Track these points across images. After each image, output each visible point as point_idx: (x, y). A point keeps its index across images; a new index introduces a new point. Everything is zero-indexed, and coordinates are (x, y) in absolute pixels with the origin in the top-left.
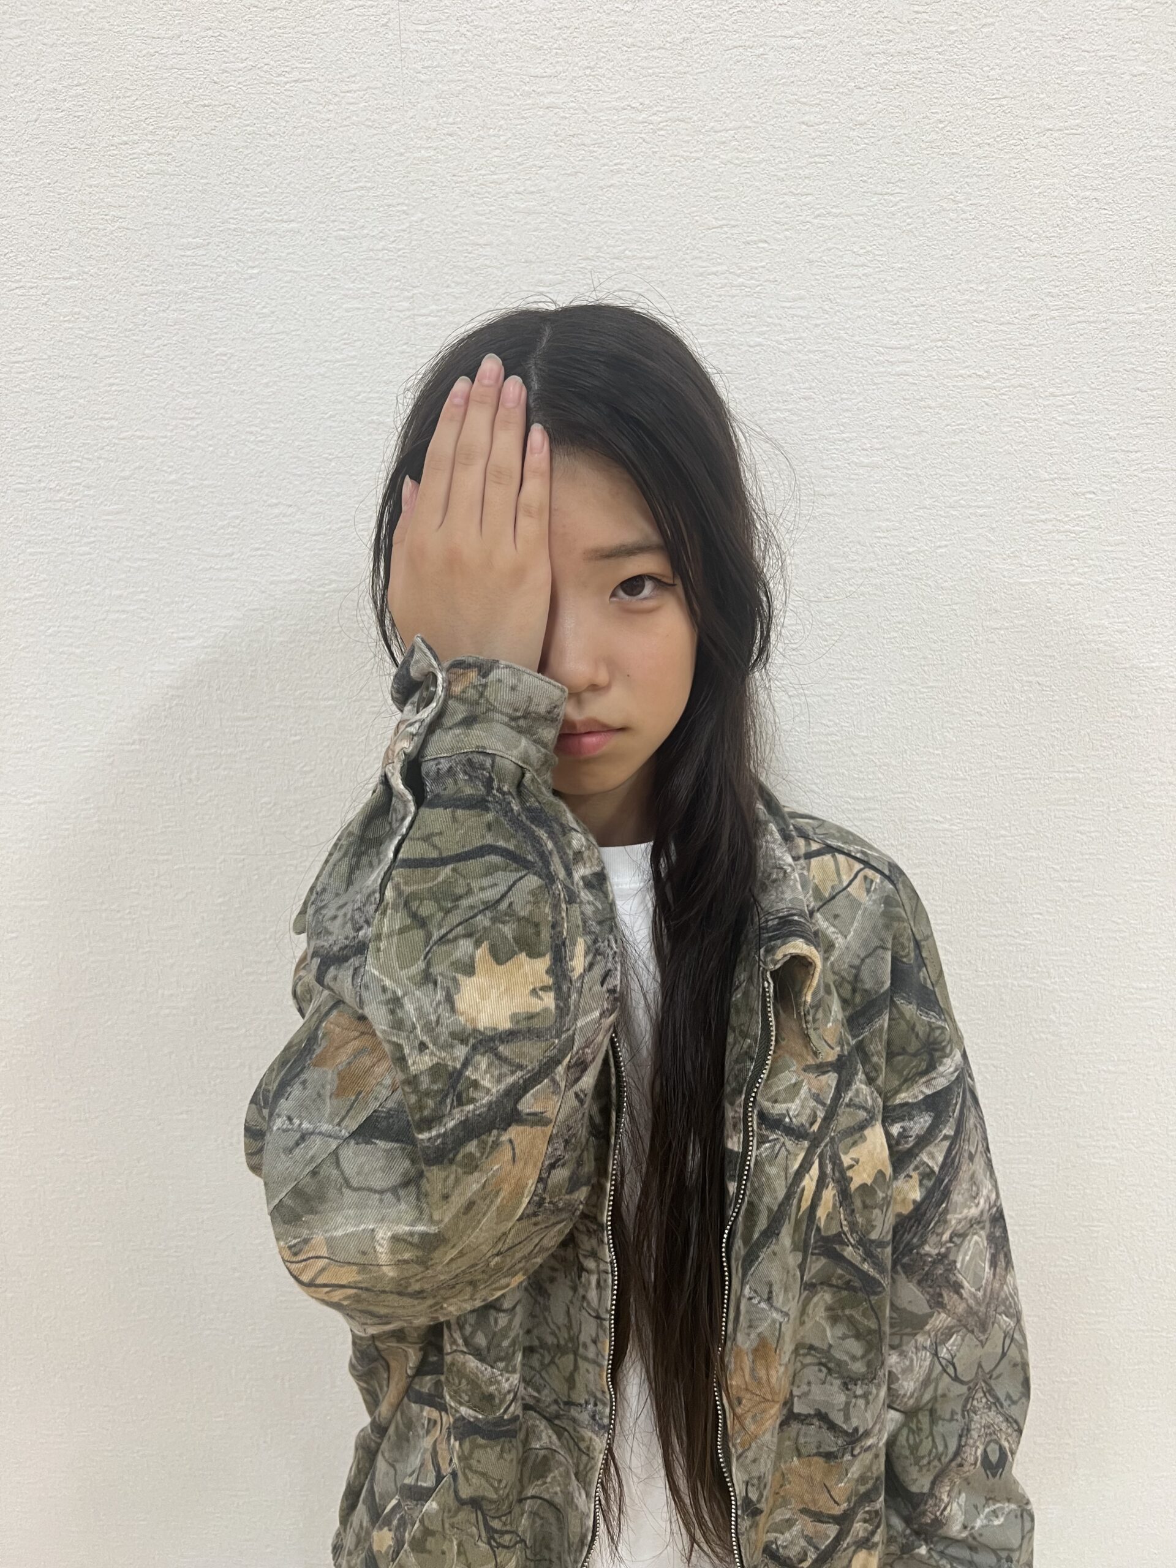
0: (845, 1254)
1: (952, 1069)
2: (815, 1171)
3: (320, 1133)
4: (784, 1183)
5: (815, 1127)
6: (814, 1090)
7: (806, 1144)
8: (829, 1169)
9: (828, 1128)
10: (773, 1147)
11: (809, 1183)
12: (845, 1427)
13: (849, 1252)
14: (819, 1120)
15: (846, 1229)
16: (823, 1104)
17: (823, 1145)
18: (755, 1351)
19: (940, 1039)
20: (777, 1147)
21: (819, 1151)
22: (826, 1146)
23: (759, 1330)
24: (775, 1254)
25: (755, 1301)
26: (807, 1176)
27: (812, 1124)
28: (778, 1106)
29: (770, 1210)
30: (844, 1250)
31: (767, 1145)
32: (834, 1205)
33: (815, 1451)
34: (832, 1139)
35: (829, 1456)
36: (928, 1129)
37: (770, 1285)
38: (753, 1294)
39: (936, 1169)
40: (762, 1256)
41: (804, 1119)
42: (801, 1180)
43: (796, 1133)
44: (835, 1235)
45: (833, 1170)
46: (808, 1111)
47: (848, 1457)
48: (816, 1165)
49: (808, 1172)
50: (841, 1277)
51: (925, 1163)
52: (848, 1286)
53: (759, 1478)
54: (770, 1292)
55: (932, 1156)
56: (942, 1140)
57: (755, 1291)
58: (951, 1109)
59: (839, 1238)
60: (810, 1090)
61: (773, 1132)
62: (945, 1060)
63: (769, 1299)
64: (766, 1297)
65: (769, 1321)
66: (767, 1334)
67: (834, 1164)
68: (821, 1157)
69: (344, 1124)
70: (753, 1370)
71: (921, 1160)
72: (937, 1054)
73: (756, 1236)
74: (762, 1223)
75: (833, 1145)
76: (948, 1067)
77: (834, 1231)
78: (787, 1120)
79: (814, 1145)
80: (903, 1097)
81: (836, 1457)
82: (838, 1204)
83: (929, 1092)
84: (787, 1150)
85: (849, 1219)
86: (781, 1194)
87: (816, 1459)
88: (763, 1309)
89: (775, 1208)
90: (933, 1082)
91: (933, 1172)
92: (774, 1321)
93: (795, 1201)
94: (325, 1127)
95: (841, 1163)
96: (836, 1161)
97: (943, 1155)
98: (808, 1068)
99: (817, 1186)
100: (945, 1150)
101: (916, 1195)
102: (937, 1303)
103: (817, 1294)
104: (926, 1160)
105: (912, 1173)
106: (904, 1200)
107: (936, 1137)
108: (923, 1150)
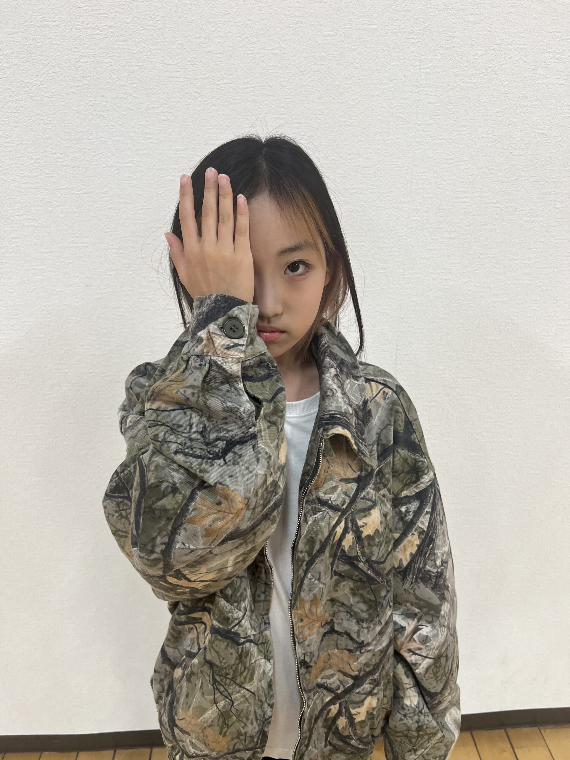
0: (359, 566)
1: (427, 480)
2: (342, 524)
4: (327, 529)
5: (344, 507)
6: (344, 490)
7: (339, 513)
8: (350, 525)
9: (351, 507)
10: (323, 514)
11: (339, 530)
12: (358, 640)
13: (361, 565)
14: (347, 504)
15: (359, 554)
16: (349, 497)
17: (347, 514)
18: (312, 601)
19: (421, 466)
20: (325, 514)
21: (345, 516)
22: (349, 515)
23: (314, 592)
24: (322, 560)
25: (313, 580)
26: (338, 527)
27: (343, 505)
28: (326, 496)
29: (320, 540)
30: (359, 564)
31: (321, 513)
32: (353, 541)
33: (344, 648)
34: (352, 512)
36: (418, 508)
37: (320, 573)
39: (425, 529)
40: (317, 561)
41: (339, 502)
42: (336, 528)
43: (334, 508)
44: (354, 556)
45: (352, 525)
46: (341, 499)
47: (358, 653)
49: (339, 525)
51: (419, 527)
52: (360, 580)
54: (320, 576)
55: (423, 523)
56: (426, 514)
57: (313, 576)
58: (428, 499)
59: (356, 558)
60: (342, 490)
61: (324, 507)
62: (424, 476)
64: (318, 578)
65: (319, 588)
66: (317, 594)
68: (346, 520)
70: (309, 608)
72: (420, 473)
73: (314, 552)
74: (317, 547)
75: (352, 515)
76: (426, 479)
77: (353, 554)
78: (330, 502)
79: (343, 514)
80: (405, 493)
81: (352, 652)
82: (355, 541)
83: (418, 490)
84: (329, 515)
85: (362, 550)
87: (345, 651)
88: (316, 583)
89: (323, 541)
90: (420, 486)
91: (424, 531)
93: (332, 538)
95: (357, 524)
96: (354, 523)
97: (428, 522)
98: (342, 480)
99: (343, 531)
100: (428, 519)
101: (418, 542)
102: (443, 598)
103: (344, 580)
104: (420, 525)
105: (415, 533)
106: (412, 545)
107: (422, 512)
108: (417, 520)
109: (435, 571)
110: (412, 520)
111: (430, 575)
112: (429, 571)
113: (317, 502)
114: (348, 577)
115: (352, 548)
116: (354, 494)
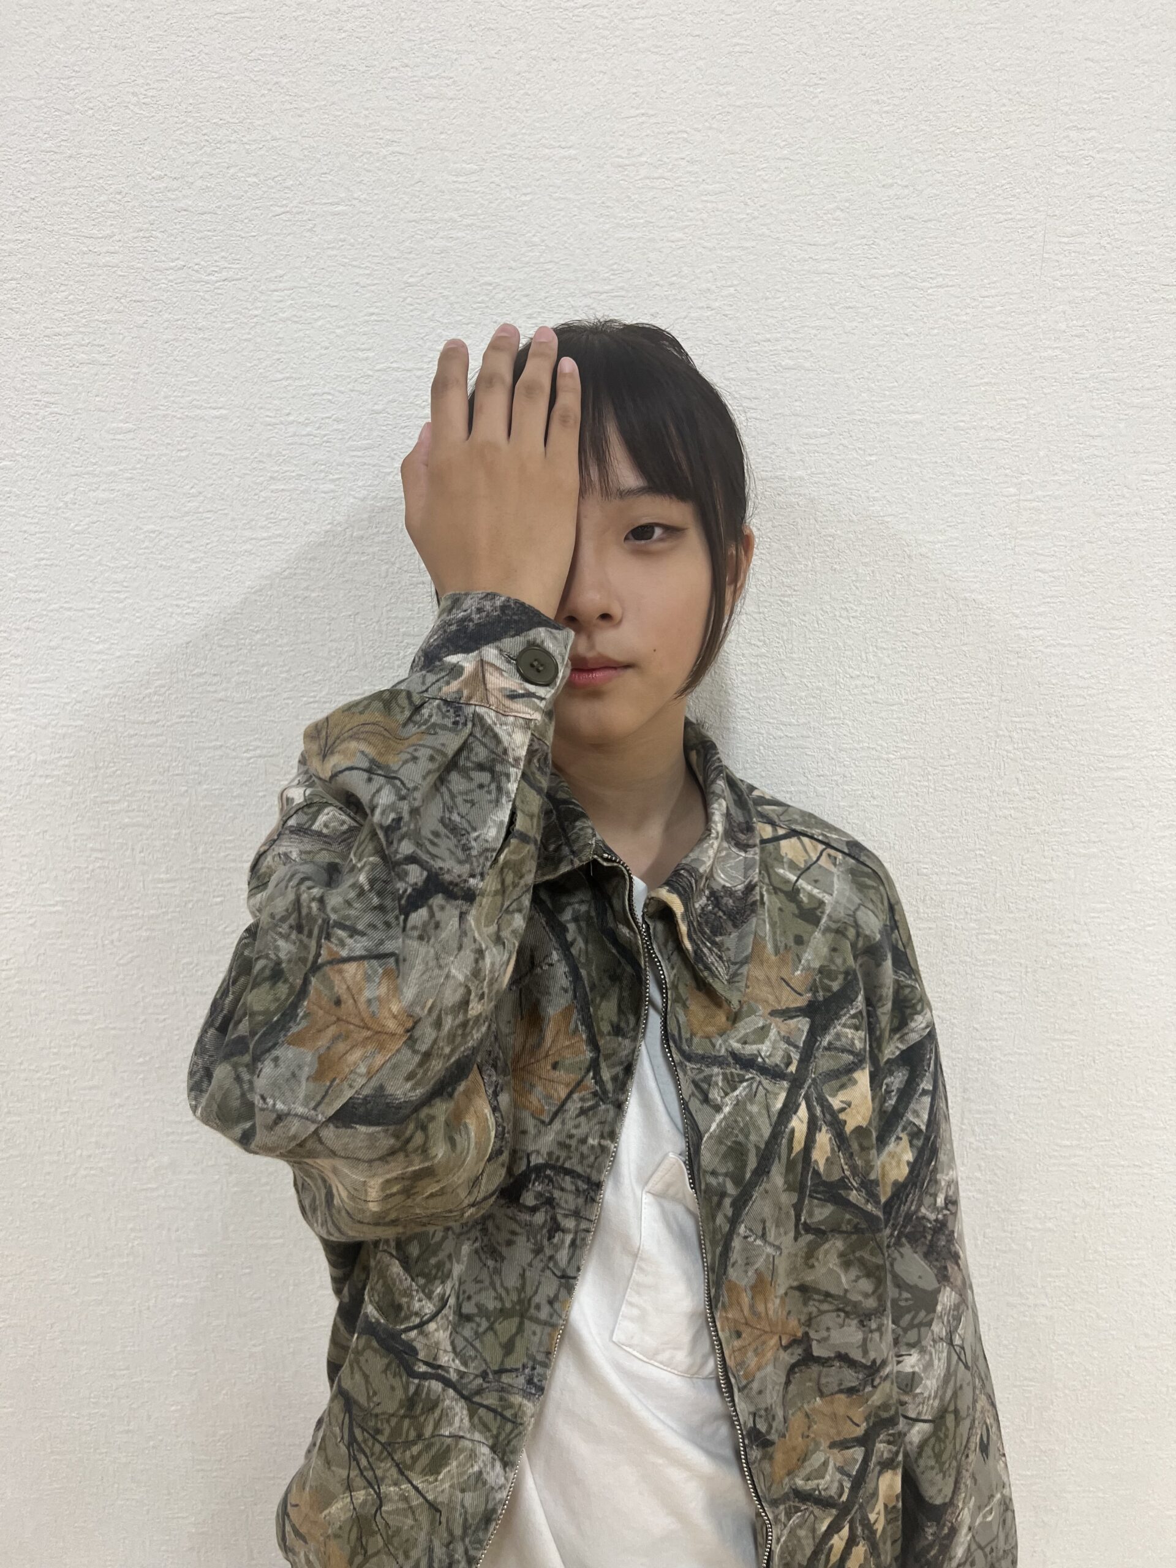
0: (850, 1197)
1: (923, 1025)
3: (296, 1115)
4: (767, 1121)
5: (792, 1069)
6: (785, 1033)
7: (786, 1084)
8: (817, 1109)
9: (807, 1070)
10: (751, 1086)
12: (864, 1361)
13: (851, 1194)
14: (795, 1063)
15: (847, 1173)
16: (797, 1048)
17: (806, 1086)
18: (753, 1288)
19: (910, 996)
20: (755, 1086)
23: (757, 1266)
24: (767, 1193)
25: (751, 1239)
26: (795, 1117)
27: (788, 1066)
28: (748, 1047)
29: (757, 1147)
30: (848, 1194)
31: (745, 1084)
32: (831, 1149)
33: (837, 1389)
34: (814, 1080)
35: (851, 1391)
36: (907, 1081)
37: (763, 1222)
38: (748, 1233)
39: (923, 1128)
40: (755, 1195)
41: (778, 1060)
42: (789, 1120)
43: (775, 1073)
44: (837, 1180)
45: (823, 1112)
46: (782, 1053)
47: (869, 1388)
48: (803, 1106)
49: (795, 1112)
50: (849, 1221)
51: (911, 1123)
52: (856, 1230)
53: (767, 1410)
54: (764, 1228)
55: (917, 1114)
56: (922, 1095)
57: (750, 1229)
58: (925, 1063)
59: (842, 1182)
60: (780, 1032)
61: (748, 1071)
62: (916, 1017)
63: (764, 1237)
64: (760, 1234)
65: (764, 1256)
66: (762, 1269)
67: (822, 1106)
68: (807, 1098)
69: (319, 1109)
70: (752, 1306)
71: (908, 1118)
72: (908, 1011)
73: (747, 1174)
74: (752, 1162)
75: (816, 1087)
76: (919, 1023)
77: (836, 1176)
78: (761, 1060)
79: (796, 1083)
81: (858, 1391)
82: (835, 1148)
83: (903, 1047)
84: (766, 1090)
85: (849, 1163)
86: (766, 1132)
87: (839, 1396)
88: (758, 1246)
89: (763, 1146)
90: (907, 1037)
91: (920, 1130)
92: (768, 1257)
93: (786, 1142)
94: (300, 1110)
95: (830, 1106)
96: (824, 1103)
99: (808, 1128)
100: (928, 1106)
101: (909, 1156)
102: (943, 1277)
103: (828, 1240)
104: (911, 1119)
105: (901, 1135)
106: (899, 1162)
107: (915, 1091)
108: (906, 1108)
109: (932, 1217)
110: (895, 1107)
111: (925, 1227)
112: (924, 1217)
113: (732, 1061)
114: (833, 1231)
115: (832, 1163)
116: (804, 1042)
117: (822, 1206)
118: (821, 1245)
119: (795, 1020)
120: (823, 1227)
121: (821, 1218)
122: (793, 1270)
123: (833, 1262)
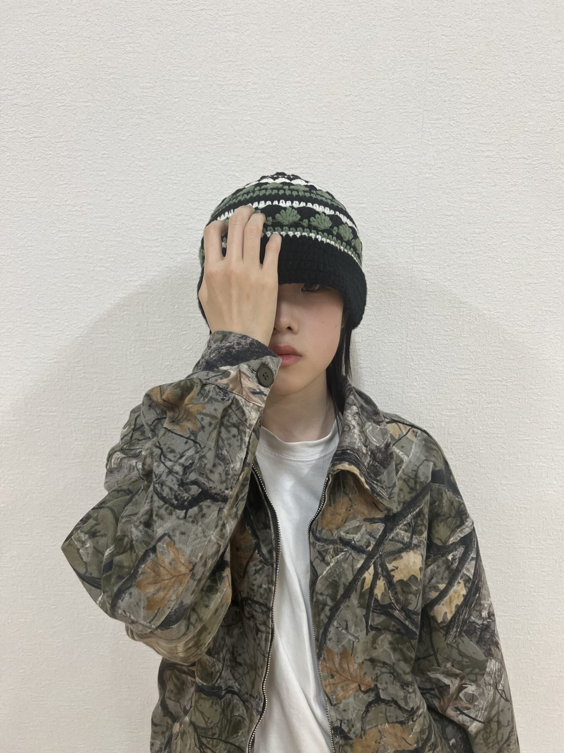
0: (395, 614)
2: (371, 570)
4: (351, 573)
5: (370, 548)
6: (368, 530)
7: (364, 556)
8: (380, 570)
9: (378, 550)
10: (346, 555)
11: (369, 575)
12: (406, 708)
13: (396, 613)
14: (372, 545)
15: (393, 601)
16: (375, 538)
17: (375, 558)
18: (341, 654)
20: (348, 555)
21: (373, 561)
22: (377, 558)
23: (343, 643)
24: (348, 606)
25: (340, 629)
26: (366, 572)
27: (368, 547)
28: (349, 535)
29: (344, 584)
30: (394, 612)
31: (343, 553)
32: (385, 589)
33: (395, 720)
34: (381, 555)
35: (402, 723)
36: (463, 553)
37: (347, 622)
38: (338, 626)
39: (471, 577)
40: (342, 607)
41: (362, 543)
42: (363, 573)
43: (359, 550)
44: (388, 604)
45: (382, 571)
46: (365, 540)
47: (411, 723)
48: (372, 568)
49: (367, 570)
50: (394, 626)
52: (398, 631)
53: (348, 720)
54: (347, 625)
55: (468, 570)
56: (471, 559)
57: (340, 624)
58: (473, 544)
59: (390, 605)
60: (366, 530)
61: (346, 547)
62: (467, 521)
63: (347, 628)
64: (345, 627)
65: (347, 639)
66: (347, 646)
67: (382, 568)
68: (375, 564)
70: (340, 664)
71: (463, 573)
73: (339, 597)
74: (341, 591)
75: (381, 559)
76: (469, 523)
77: (387, 602)
78: (353, 542)
79: (370, 556)
80: (452, 540)
81: (405, 723)
82: (387, 589)
83: (462, 536)
84: (353, 558)
85: (395, 596)
86: (350, 577)
87: (397, 725)
88: (344, 633)
89: (348, 584)
90: (464, 531)
91: (470, 578)
92: (350, 640)
95: (387, 568)
96: (384, 566)
97: (474, 569)
98: (366, 520)
99: (373, 578)
101: (464, 592)
102: (489, 654)
103: (382, 634)
104: (465, 572)
105: (460, 581)
106: (459, 595)
107: (467, 558)
109: (480, 622)
110: (457, 567)
111: (475, 627)
112: (474, 622)
113: (339, 542)
114: (384, 629)
115: (385, 595)
116: (380, 536)
117: (379, 616)
118: (379, 636)
119: (377, 524)
120: (379, 627)
121: (378, 622)
122: (366, 651)
123: (386, 646)
